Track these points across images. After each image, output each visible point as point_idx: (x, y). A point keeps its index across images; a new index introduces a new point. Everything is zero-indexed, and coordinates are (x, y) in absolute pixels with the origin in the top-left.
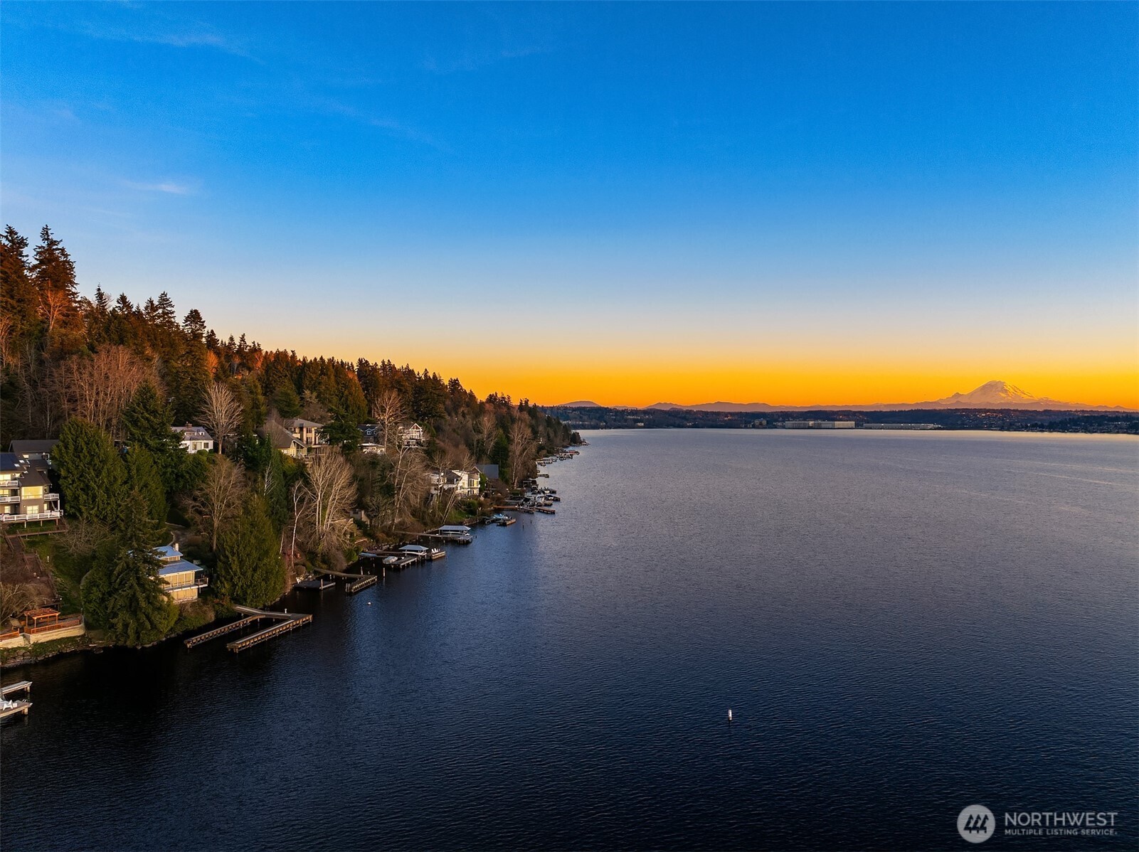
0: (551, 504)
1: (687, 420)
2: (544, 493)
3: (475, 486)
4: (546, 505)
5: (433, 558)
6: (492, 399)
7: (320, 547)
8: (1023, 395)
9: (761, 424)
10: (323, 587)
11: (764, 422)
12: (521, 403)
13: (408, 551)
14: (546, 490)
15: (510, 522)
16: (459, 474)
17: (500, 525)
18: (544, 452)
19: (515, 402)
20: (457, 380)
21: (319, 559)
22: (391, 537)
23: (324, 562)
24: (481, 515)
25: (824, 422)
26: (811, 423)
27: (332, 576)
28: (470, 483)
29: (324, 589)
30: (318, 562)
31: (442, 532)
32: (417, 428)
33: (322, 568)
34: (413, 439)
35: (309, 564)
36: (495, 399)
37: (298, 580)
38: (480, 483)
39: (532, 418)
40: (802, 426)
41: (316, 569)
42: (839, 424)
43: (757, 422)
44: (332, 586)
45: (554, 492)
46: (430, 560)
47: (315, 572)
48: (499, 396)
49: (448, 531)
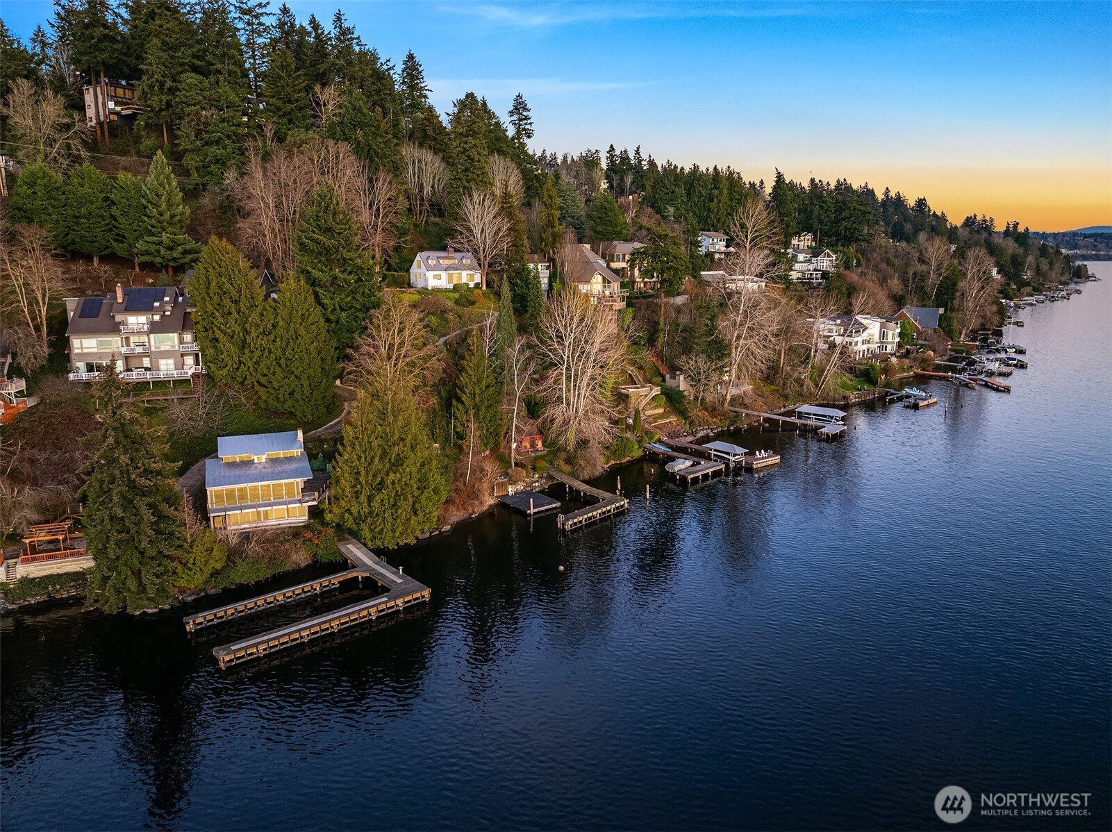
0: (1010, 374)
2: (1006, 352)
3: (890, 339)
4: (1001, 374)
5: (755, 467)
6: (969, 222)
10: (532, 511)
12: (1008, 227)
13: (715, 450)
14: (1010, 348)
15: (925, 403)
16: (865, 322)
17: (908, 407)
18: (1029, 289)
19: (1000, 227)
20: (924, 199)
22: (716, 417)
24: (885, 386)
28: (883, 335)
29: (535, 513)
31: (800, 415)
32: (829, 256)
34: (820, 270)
35: (544, 462)
36: (974, 223)
37: (510, 490)
38: (900, 335)
39: (1020, 246)
44: (556, 508)
45: (1021, 352)
46: (750, 470)
48: (979, 218)
49: (810, 414)
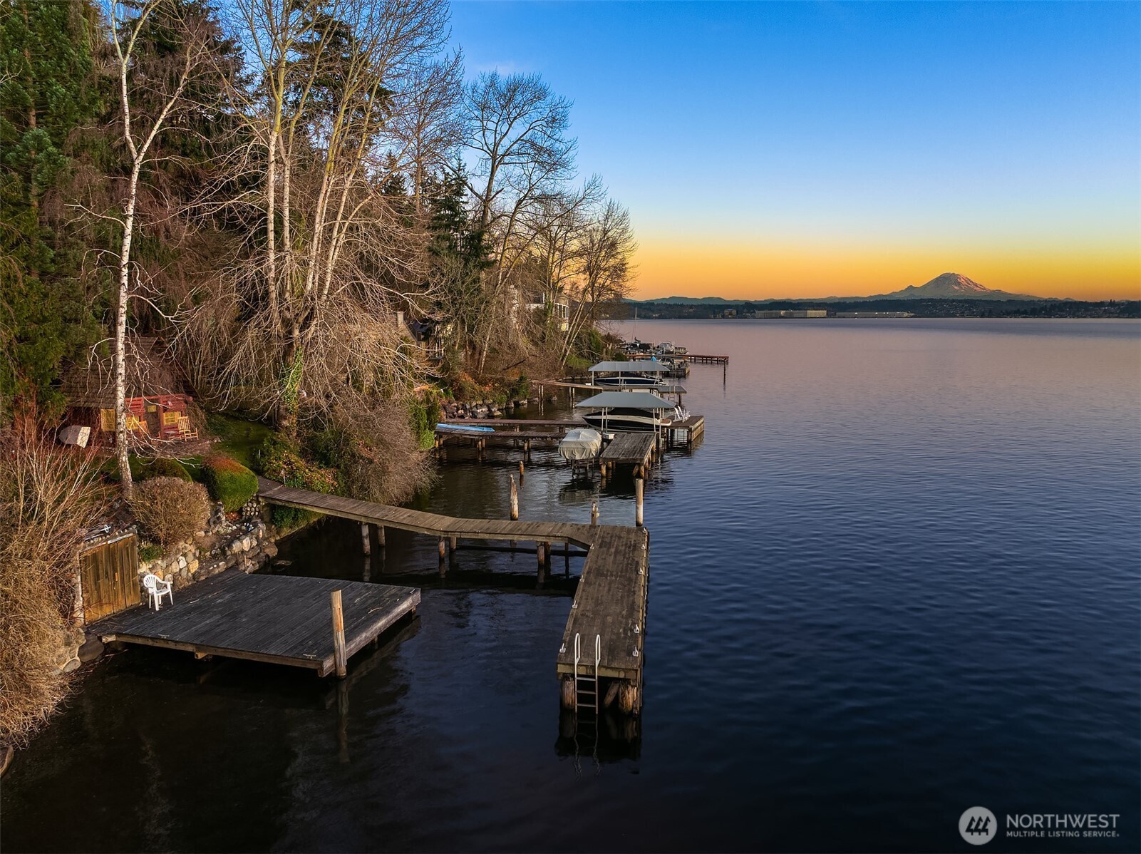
1: (653, 311)
7: (293, 385)
8: (975, 288)
9: (731, 314)
11: (734, 312)
21: (293, 441)
23: (317, 453)
25: (796, 311)
26: (782, 312)
27: (374, 529)
30: (287, 457)
31: (598, 379)
33: (308, 486)
35: (234, 468)
37: (150, 582)
40: (774, 316)
41: (275, 491)
42: (811, 313)
43: (726, 312)
47: (275, 512)
49: (616, 374)
